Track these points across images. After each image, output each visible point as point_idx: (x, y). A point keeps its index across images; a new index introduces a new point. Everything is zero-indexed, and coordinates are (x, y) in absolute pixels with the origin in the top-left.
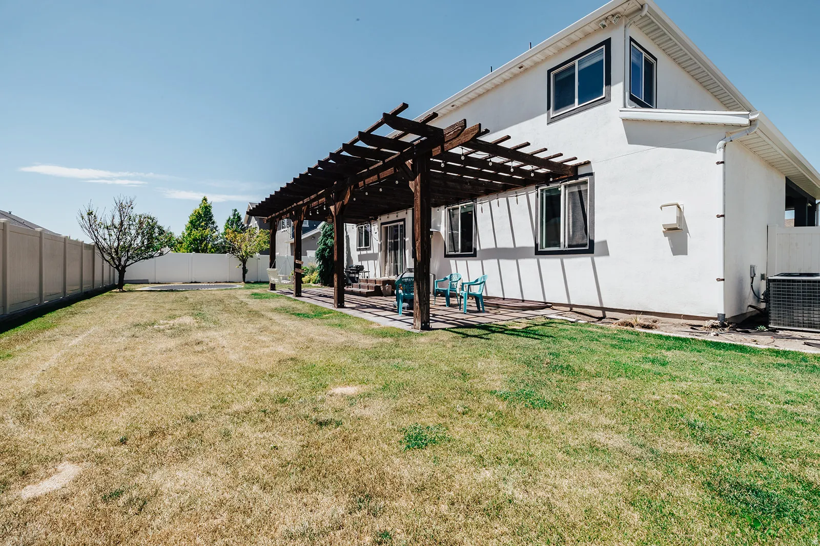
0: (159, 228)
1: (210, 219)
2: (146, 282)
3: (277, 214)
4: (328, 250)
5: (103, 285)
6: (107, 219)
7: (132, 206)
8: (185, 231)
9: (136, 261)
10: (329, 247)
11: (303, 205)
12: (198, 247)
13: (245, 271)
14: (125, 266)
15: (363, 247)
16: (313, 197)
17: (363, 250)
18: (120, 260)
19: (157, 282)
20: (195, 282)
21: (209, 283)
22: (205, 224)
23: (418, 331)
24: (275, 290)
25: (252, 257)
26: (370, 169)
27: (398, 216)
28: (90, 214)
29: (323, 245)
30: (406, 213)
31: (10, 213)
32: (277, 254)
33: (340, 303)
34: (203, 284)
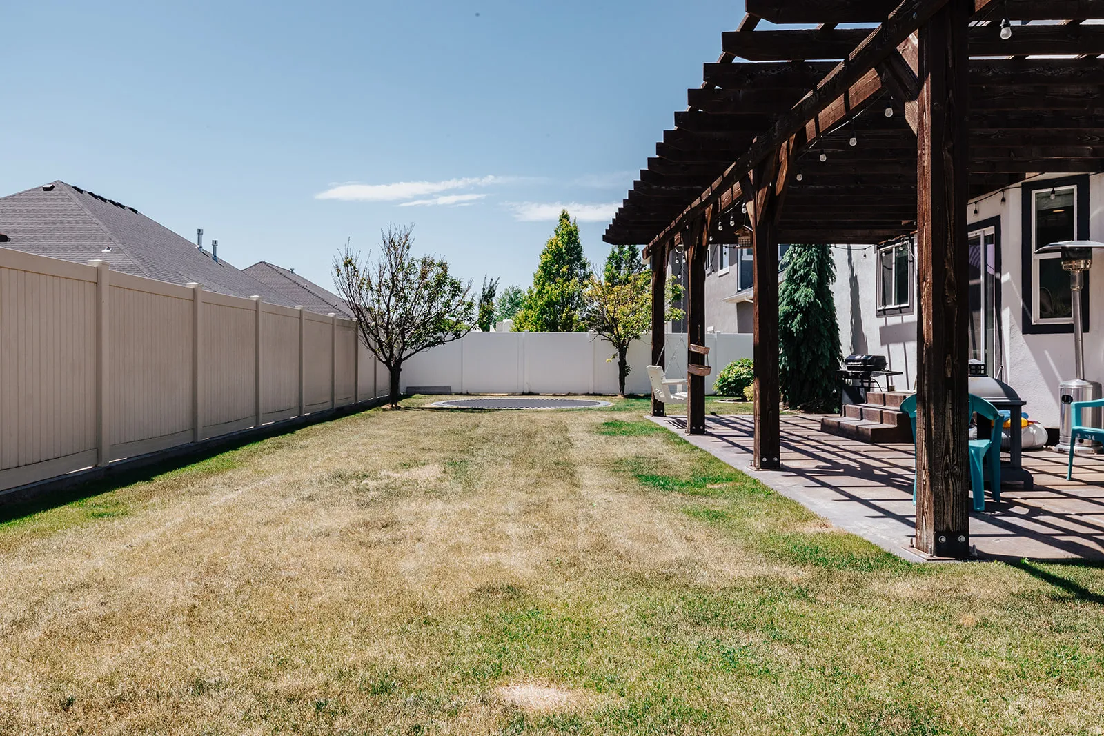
0: (453, 283)
1: (579, 258)
2: (445, 391)
3: (661, 235)
4: (799, 316)
5: (375, 396)
6: (372, 272)
7: (408, 243)
8: (533, 286)
9: (417, 351)
10: (801, 310)
11: (704, 205)
12: (556, 317)
13: (624, 370)
14: (401, 360)
15: (893, 306)
16: (716, 184)
17: (894, 312)
18: (391, 347)
19: (465, 392)
20: (530, 394)
21: (554, 395)
22: (568, 269)
23: (922, 557)
24: (662, 415)
25: (637, 337)
26: (819, 86)
27: (981, 212)
28: (348, 263)
29: (788, 304)
30: (1003, 200)
31: (292, 272)
32: (709, 329)
33: (769, 457)
34: (545, 398)
